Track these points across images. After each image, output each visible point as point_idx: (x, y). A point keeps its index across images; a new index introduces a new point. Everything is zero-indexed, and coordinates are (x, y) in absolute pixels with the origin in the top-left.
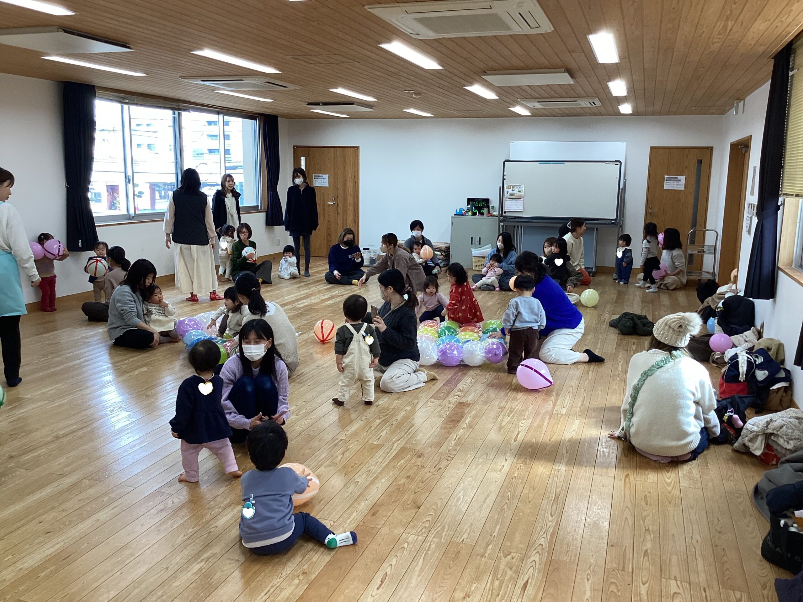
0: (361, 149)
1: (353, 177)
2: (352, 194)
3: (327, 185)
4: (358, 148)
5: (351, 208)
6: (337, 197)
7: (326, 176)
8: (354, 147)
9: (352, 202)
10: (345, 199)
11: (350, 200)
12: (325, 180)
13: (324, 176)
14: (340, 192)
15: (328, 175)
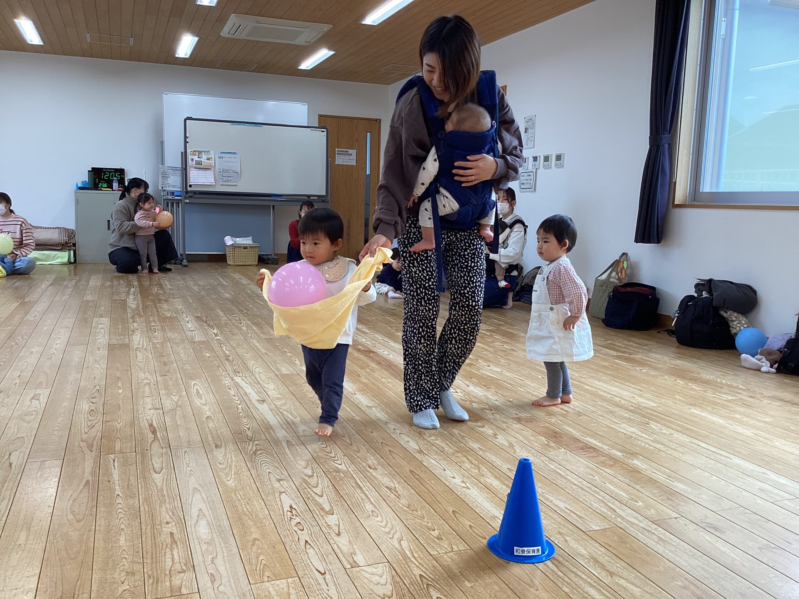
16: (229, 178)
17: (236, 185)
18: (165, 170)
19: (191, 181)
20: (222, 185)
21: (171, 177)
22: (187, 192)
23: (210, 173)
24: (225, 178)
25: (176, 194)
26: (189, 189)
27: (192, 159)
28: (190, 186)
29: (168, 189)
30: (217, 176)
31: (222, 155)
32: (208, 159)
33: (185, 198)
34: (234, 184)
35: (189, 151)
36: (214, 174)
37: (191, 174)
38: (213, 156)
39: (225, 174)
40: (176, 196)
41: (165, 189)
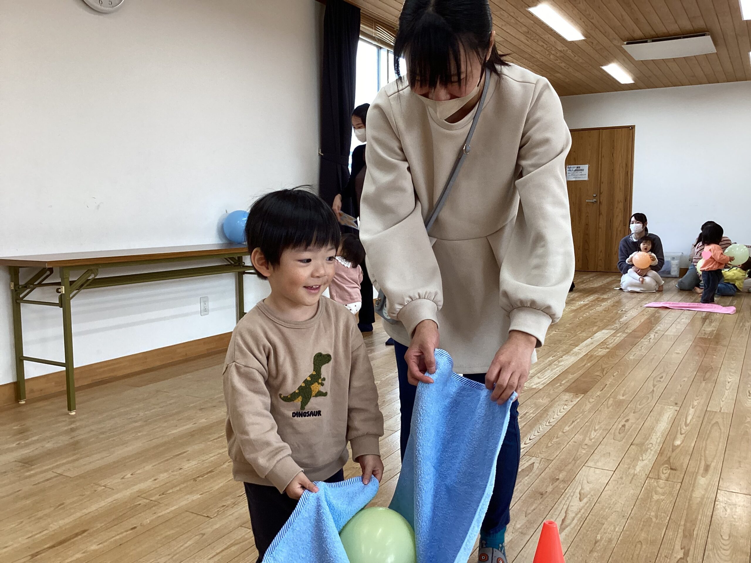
0: (636, 128)
1: (624, 165)
3: (586, 179)
4: (633, 128)
5: (621, 206)
6: (601, 193)
7: (586, 167)
8: (628, 127)
9: (622, 200)
10: (611, 196)
11: (619, 196)
12: (583, 173)
13: (582, 167)
14: (605, 188)
15: (587, 166)
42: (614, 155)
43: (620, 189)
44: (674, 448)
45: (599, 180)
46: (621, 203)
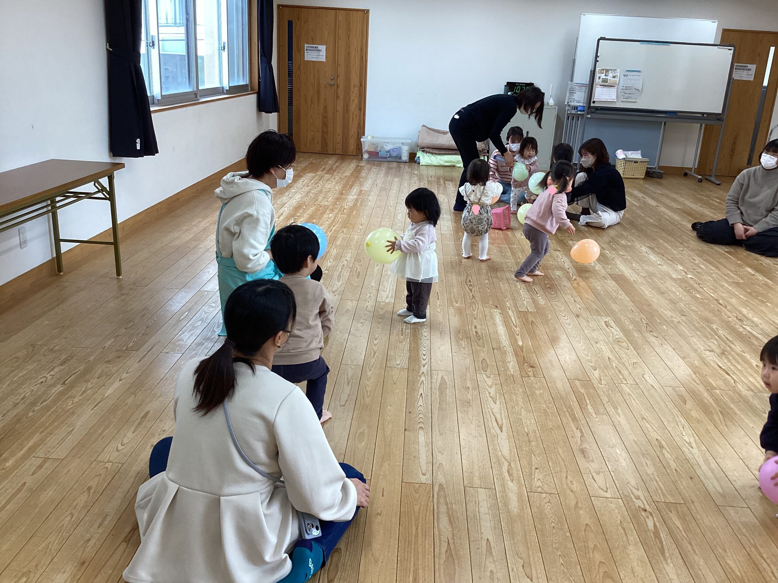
0: (371, 13)
1: (359, 50)
2: (358, 73)
3: (324, 60)
4: (368, 11)
5: (356, 90)
6: (338, 76)
7: (323, 48)
8: (364, 10)
9: (358, 83)
10: (348, 79)
11: (355, 80)
12: (321, 53)
13: (320, 47)
14: (341, 71)
15: (325, 46)
16: (630, 95)
17: (635, 102)
18: (573, 86)
19: (595, 98)
20: (622, 102)
21: (577, 93)
22: (589, 107)
23: (613, 91)
24: (626, 95)
25: (579, 109)
26: (592, 105)
27: (600, 76)
28: (594, 102)
29: (572, 104)
30: (619, 92)
31: (628, 73)
32: (614, 77)
33: (588, 114)
34: (634, 101)
35: (597, 69)
36: (617, 91)
37: (596, 91)
38: (618, 74)
39: (627, 91)
40: (580, 111)
41: (571, 104)
42: (351, 39)
43: (356, 73)
44: (521, 348)
45: (336, 62)
46: (356, 87)
